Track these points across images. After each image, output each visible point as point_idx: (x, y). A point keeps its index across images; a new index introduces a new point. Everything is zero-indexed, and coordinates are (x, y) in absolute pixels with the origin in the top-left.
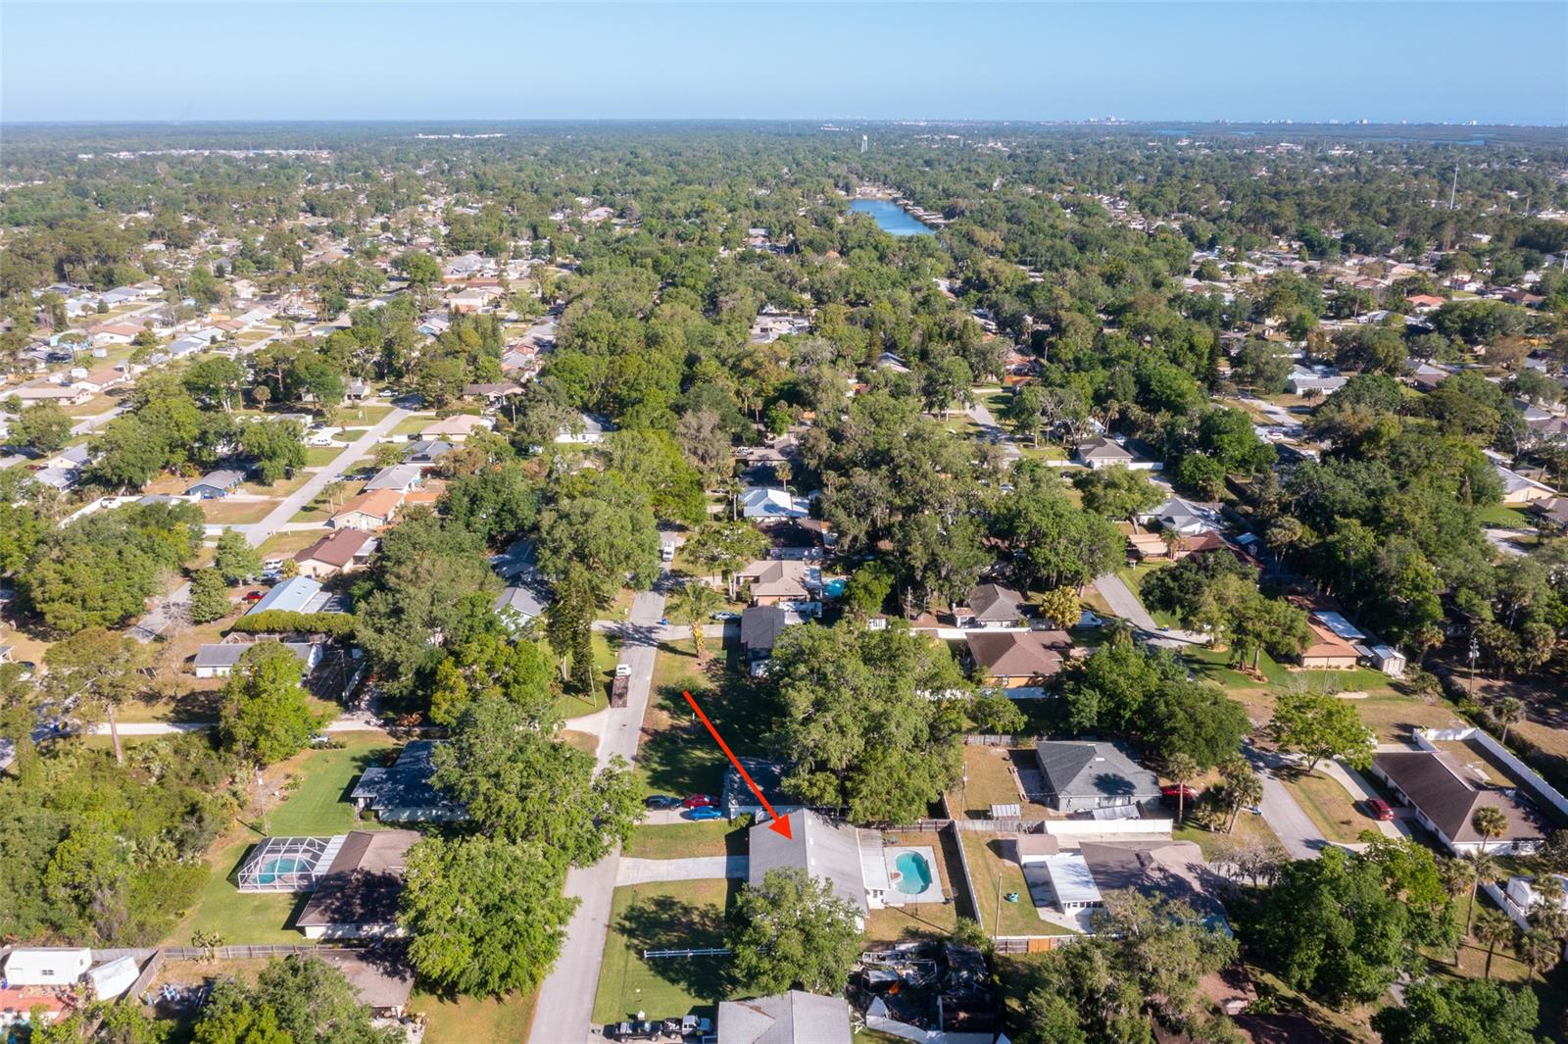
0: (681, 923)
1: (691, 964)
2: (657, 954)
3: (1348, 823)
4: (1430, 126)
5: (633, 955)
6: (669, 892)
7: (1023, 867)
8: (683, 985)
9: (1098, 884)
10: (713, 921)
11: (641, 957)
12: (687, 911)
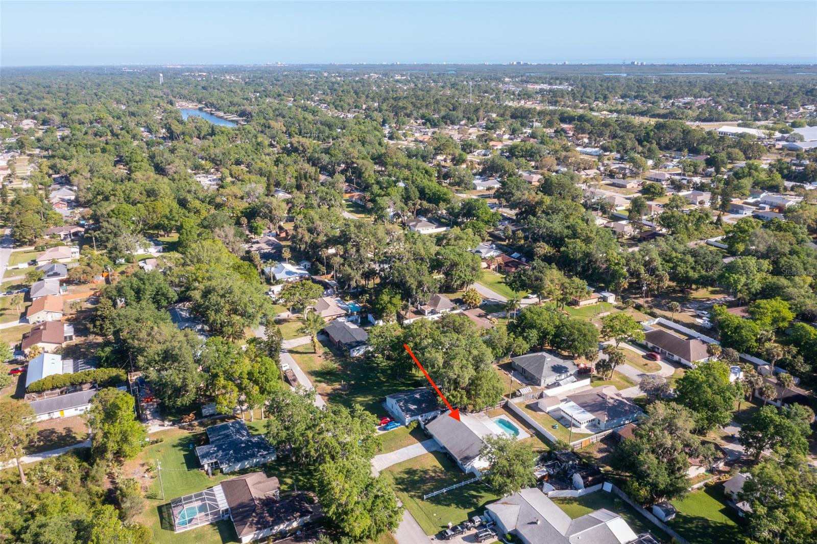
0: (427, 479)
1: (448, 495)
2: (430, 495)
3: (646, 365)
4: (427, 65)
5: (418, 500)
6: (409, 466)
7: (548, 413)
8: (453, 506)
9: (589, 411)
10: (441, 473)
11: (423, 499)
12: (425, 472)
